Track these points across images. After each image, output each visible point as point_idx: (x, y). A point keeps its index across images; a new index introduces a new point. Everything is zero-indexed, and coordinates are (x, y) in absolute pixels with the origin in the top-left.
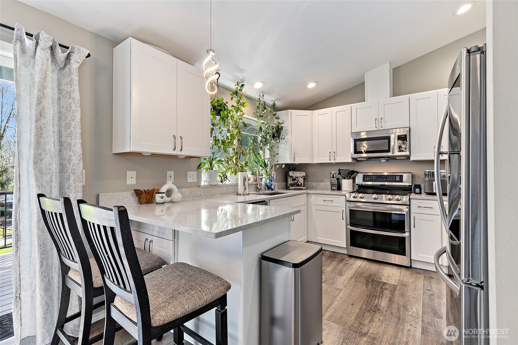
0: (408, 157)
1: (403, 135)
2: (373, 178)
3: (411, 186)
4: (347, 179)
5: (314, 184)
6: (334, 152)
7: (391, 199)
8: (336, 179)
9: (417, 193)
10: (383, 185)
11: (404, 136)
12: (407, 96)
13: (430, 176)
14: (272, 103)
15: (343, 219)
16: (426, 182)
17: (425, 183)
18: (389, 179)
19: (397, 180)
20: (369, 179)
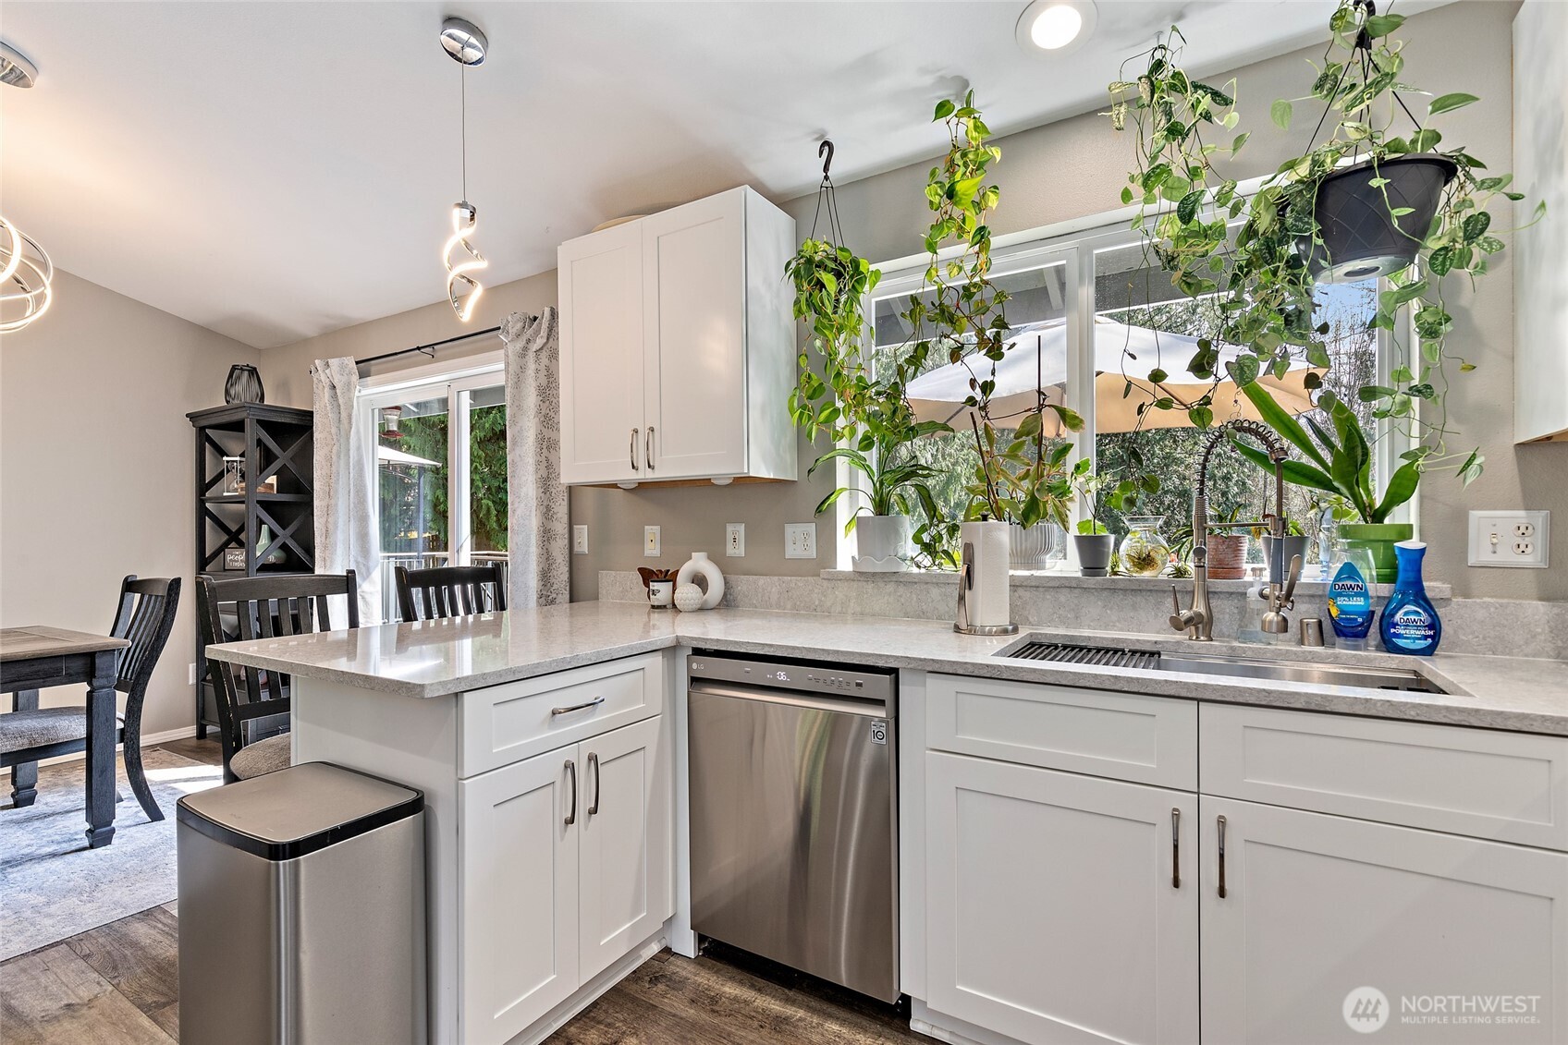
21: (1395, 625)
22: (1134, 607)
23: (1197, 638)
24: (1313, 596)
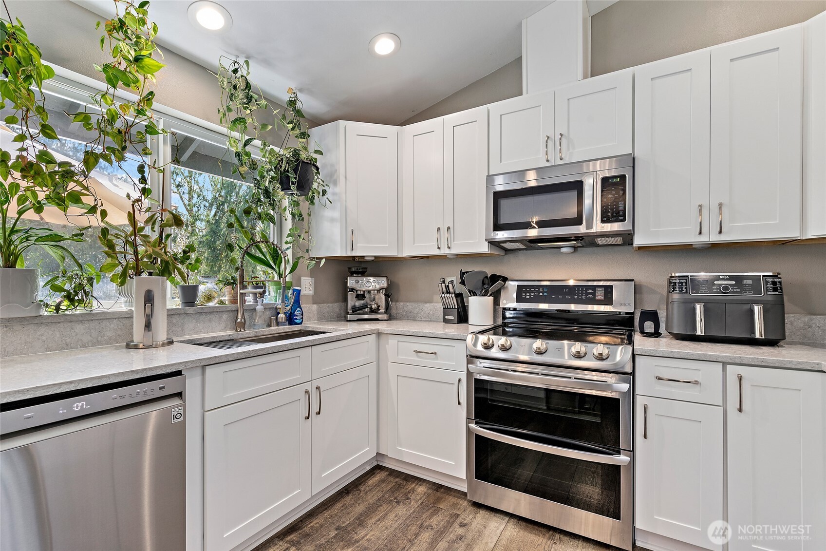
0: (627, 238)
1: (616, 177)
2: (541, 294)
3: (633, 313)
4: (480, 296)
5: (410, 306)
6: (449, 228)
7: (583, 355)
8: (453, 295)
9: (650, 335)
10: (565, 311)
11: (618, 179)
12: (629, 71)
13: (686, 288)
14: (286, 97)
15: (459, 403)
16: (676, 305)
17: (672, 308)
18: (578, 295)
19: (597, 298)
20: (530, 295)
21: (295, 315)
22: (210, 321)
23: (240, 330)
24: (270, 308)
